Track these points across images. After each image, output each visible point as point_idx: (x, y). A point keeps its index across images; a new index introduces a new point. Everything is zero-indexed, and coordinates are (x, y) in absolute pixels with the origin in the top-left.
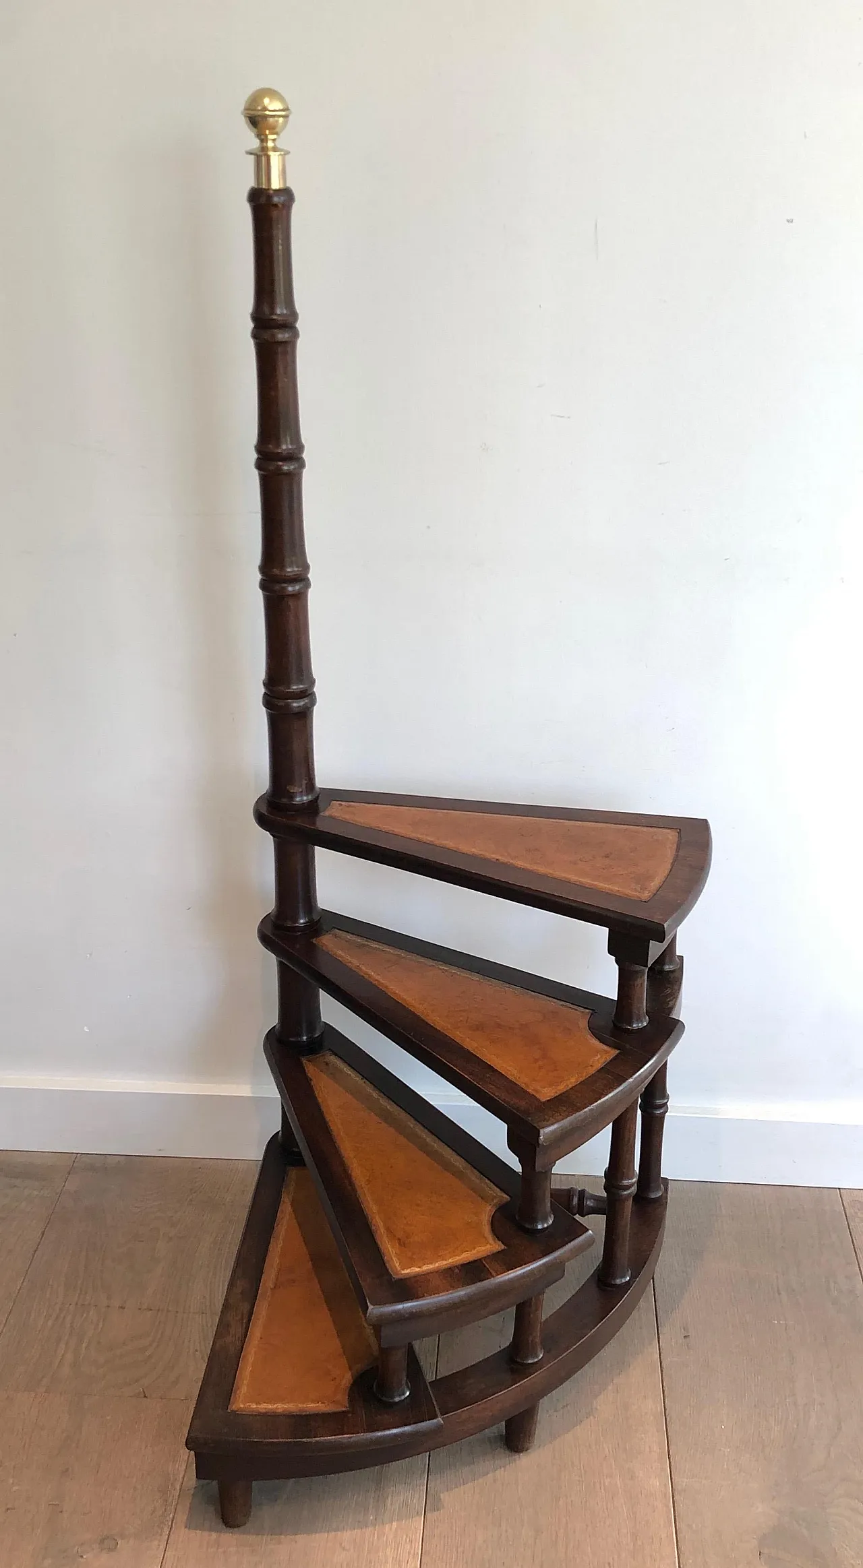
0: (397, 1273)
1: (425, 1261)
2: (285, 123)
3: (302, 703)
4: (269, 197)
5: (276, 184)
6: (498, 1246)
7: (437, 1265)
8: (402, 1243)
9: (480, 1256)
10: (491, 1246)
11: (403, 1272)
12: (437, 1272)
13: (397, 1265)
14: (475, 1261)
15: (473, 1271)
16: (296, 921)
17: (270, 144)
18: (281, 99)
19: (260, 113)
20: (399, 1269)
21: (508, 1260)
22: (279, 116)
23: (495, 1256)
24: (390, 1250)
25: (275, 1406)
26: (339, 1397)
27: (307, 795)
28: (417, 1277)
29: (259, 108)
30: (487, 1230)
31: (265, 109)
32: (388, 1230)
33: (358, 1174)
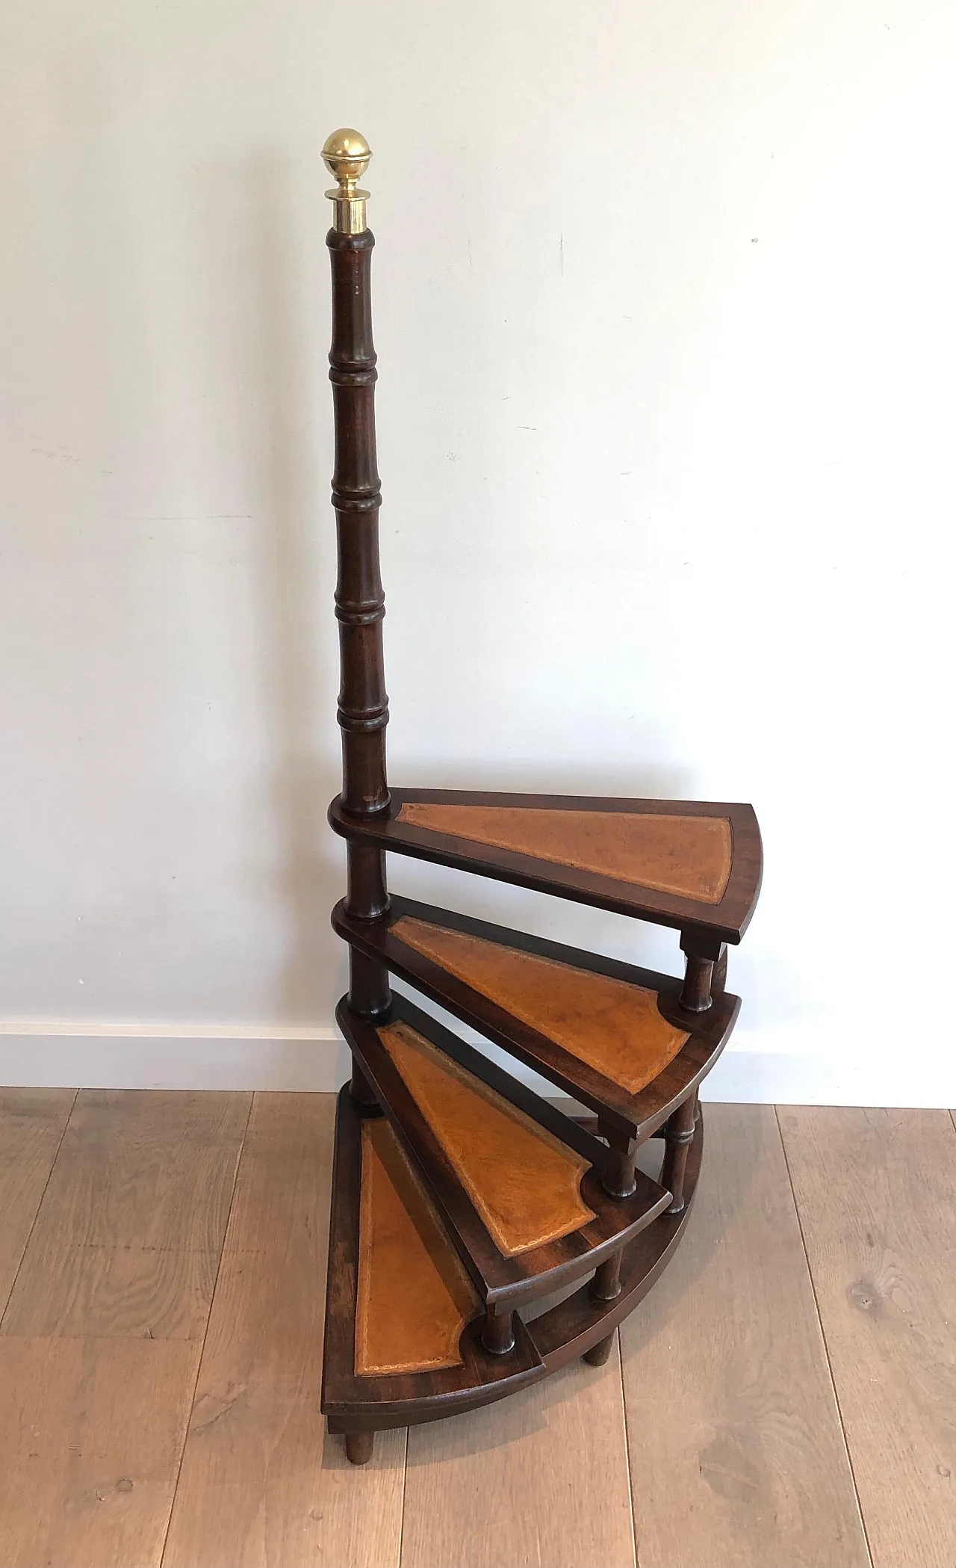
0: (507, 1252)
1: (529, 1237)
2: (366, 167)
3: (376, 722)
4: (349, 243)
5: (357, 229)
6: (591, 1216)
7: (541, 1240)
8: (506, 1222)
9: (577, 1227)
10: (583, 1217)
11: (512, 1251)
12: (539, 1248)
13: (505, 1244)
14: (573, 1233)
15: (574, 1243)
16: (368, 911)
17: (351, 188)
18: (364, 143)
19: (340, 158)
20: (507, 1247)
21: (602, 1228)
22: (360, 162)
23: (590, 1226)
24: (496, 1228)
25: (396, 1366)
26: (451, 1352)
27: (381, 804)
28: (524, 1253)
29: (340, 152)
30: (579, 1201)
31: (345, 154)
32: (490, 1207)
33: (452, 1151)
